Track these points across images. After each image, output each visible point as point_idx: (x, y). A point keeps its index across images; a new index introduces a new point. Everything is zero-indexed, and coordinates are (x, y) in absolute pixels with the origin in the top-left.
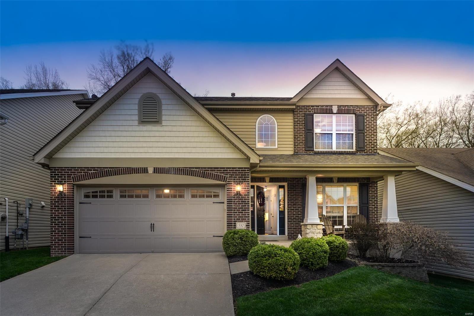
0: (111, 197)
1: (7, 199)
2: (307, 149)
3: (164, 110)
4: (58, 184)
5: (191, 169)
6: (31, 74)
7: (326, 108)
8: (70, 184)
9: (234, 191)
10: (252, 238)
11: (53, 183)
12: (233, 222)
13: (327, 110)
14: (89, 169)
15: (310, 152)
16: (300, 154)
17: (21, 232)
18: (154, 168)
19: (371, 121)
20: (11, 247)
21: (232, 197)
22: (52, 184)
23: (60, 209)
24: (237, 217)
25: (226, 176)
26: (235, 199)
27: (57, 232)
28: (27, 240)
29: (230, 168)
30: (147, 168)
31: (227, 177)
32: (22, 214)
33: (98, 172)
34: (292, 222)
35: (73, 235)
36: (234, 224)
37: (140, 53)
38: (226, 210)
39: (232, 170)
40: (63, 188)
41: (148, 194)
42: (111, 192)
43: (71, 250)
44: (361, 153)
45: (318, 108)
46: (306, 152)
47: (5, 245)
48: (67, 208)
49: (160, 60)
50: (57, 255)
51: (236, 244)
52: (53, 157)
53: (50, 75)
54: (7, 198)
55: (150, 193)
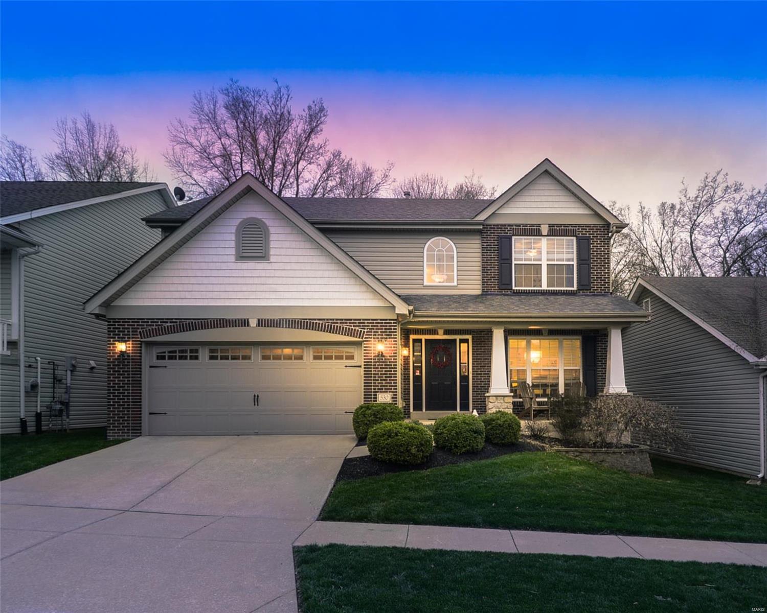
0: (196, 358)
1: (39, 359)
2: (503, 287)
3: (273, 241)
4: (119, 341)
5: (312, 321)
6: (65, 134)
7: (531, 228)
8: (135, 341)
9: (374, 350)
10: (392, 414)
11: (112, 340)
12: (373, 394)
13: (533, 231)
14: (164, 321)
15: (506, 291)
16: (491, 294)
17: (60, 406)
18: (259, 320)
19: (600, 246)
20: (44, 428)
21: (371, 359)
22: (110, 341)
23: (121, 375)
24: (378, 386)
25: (363, 330)
26: (376, 362)
27: (116, 406)
28: (68, 417)
29: (369, 320)
30: (248, 319)
31: (364, 332)
32: (60, 381)
33: (177, 325)
34: (479, 393)
35: (141, 411)
36: (374, 395)
37: (264, 102)
38: (363, 377)
39: (371, 323)
40: (126, 347)
41: (249, 354)
42: (197, 351)
43: (137, 431)
44: (584, 292)
45: (519, 227)
46: (500, 291)
47: (35, 425)
48: (132, 374)
49: (304, 110)
50: (116, 437)
51: (368, 423)
52: (112, 304)
53: (101, 136)
54: (38, 356)
55: (253, 353)
